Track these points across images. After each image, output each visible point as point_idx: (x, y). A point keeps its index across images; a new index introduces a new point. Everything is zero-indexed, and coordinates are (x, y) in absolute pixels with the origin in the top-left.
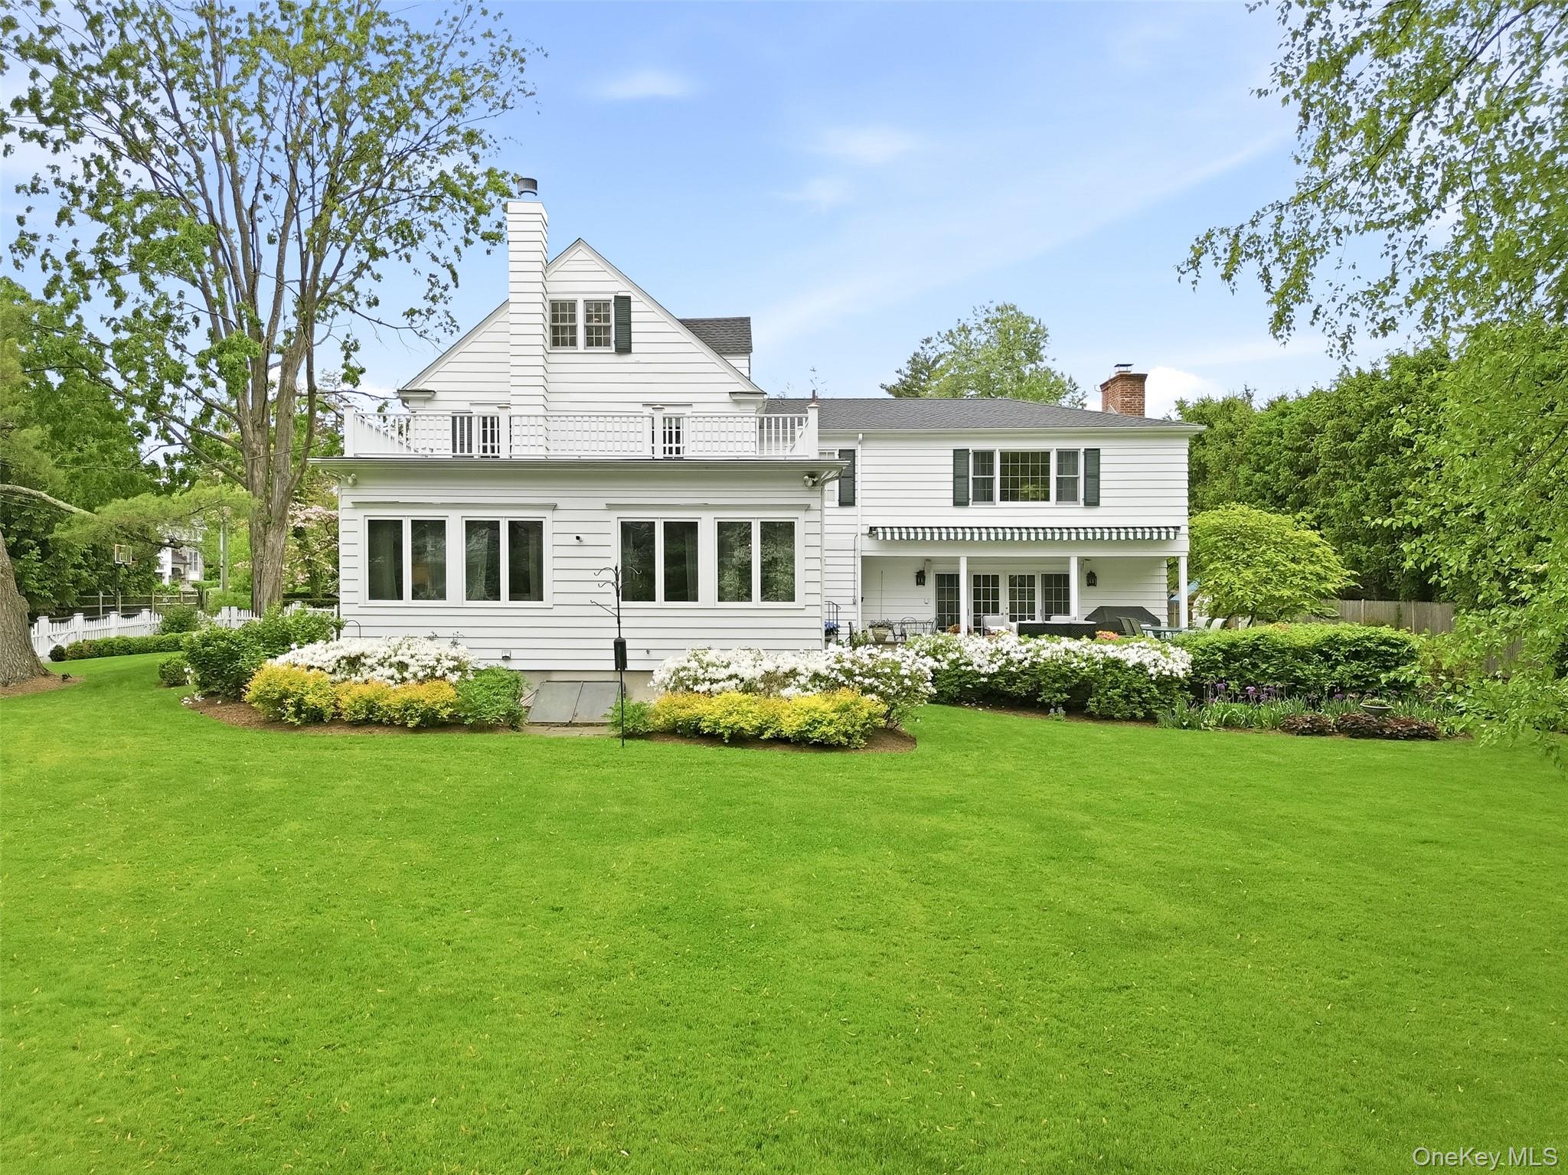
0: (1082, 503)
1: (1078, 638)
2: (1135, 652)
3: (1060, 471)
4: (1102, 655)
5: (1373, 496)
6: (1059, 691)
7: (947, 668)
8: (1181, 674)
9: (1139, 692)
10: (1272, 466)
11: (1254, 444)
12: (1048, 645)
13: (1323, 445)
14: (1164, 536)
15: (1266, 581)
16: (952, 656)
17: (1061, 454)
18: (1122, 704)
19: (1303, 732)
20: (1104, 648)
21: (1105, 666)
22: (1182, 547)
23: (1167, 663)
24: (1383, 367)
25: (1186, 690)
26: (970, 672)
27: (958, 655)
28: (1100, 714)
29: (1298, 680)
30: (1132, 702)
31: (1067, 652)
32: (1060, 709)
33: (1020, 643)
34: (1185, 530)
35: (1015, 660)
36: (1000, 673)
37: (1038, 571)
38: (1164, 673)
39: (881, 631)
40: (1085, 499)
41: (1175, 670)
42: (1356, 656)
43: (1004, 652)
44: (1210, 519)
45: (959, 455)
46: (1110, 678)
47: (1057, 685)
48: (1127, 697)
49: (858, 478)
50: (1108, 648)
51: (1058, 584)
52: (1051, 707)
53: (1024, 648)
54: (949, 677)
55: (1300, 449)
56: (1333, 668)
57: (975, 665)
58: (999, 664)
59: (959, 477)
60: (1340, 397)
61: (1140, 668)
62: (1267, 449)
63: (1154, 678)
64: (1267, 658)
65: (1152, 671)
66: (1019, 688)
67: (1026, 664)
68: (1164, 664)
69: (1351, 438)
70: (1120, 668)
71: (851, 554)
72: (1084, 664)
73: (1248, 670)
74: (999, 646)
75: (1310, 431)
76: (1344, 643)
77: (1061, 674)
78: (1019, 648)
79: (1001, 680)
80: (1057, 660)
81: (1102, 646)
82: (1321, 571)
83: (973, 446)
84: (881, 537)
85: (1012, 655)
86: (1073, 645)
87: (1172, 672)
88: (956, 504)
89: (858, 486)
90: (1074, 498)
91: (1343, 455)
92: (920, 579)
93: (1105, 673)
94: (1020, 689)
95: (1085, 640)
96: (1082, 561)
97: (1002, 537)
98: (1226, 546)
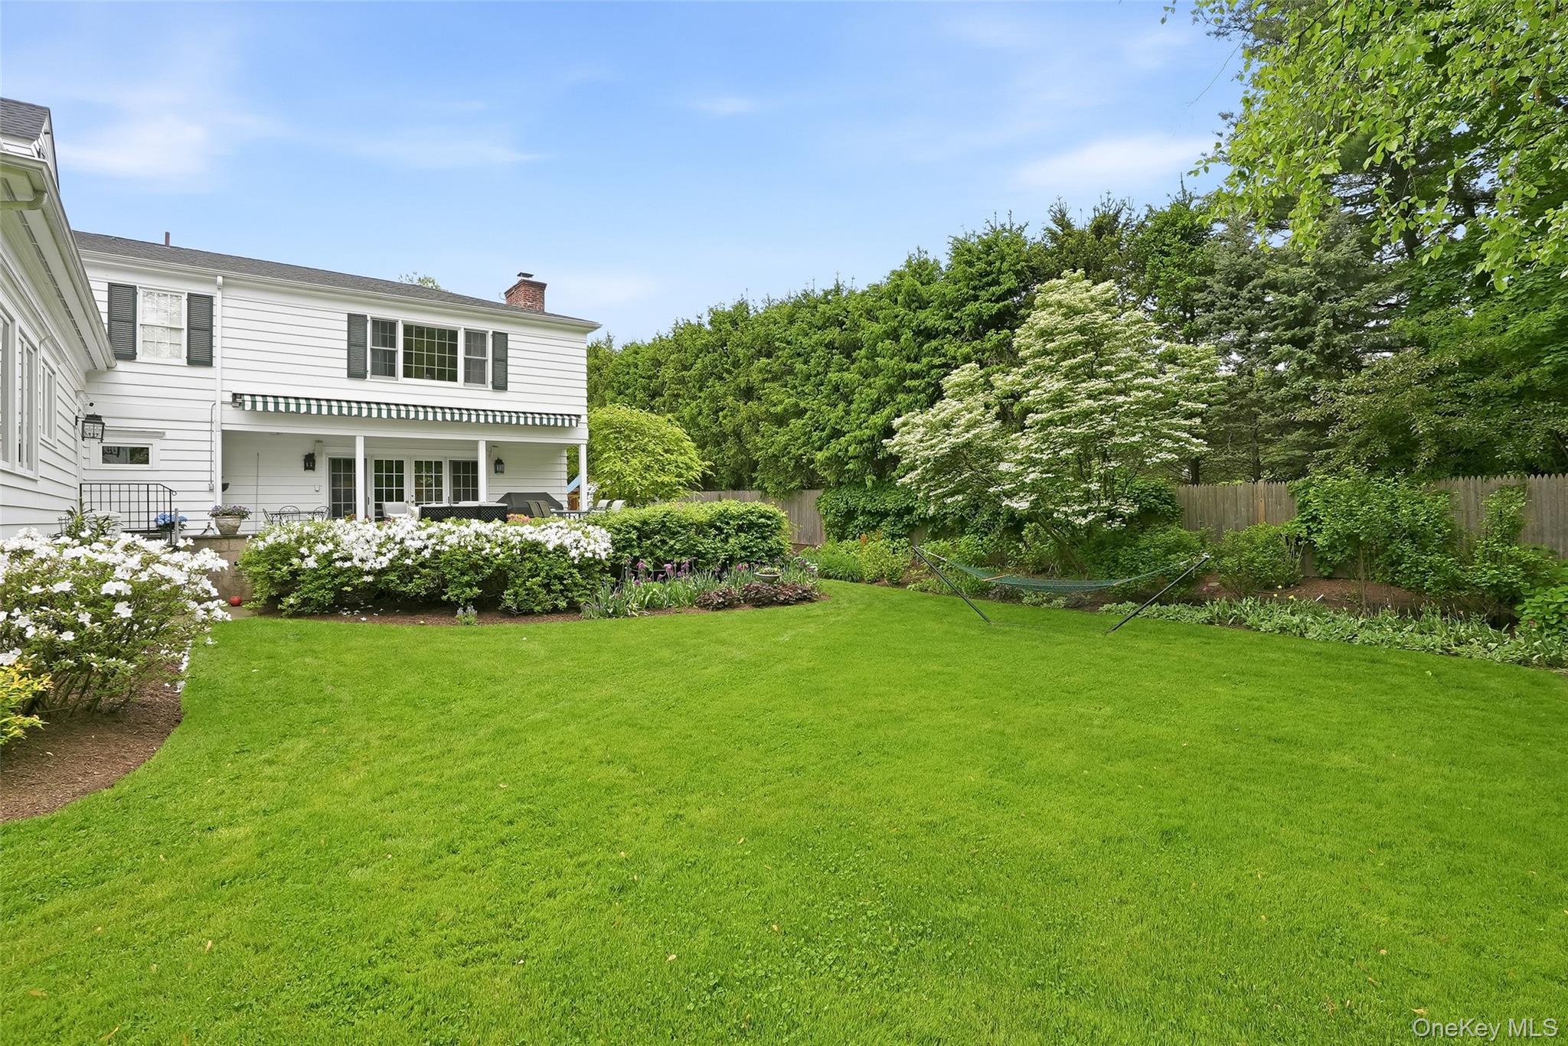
0: (490, 387)
1: (488, 520)
2: (551, 533)
3: (468, 351)
4: (519, 538)
5: (705, 412)
6: (469, 585)
7: (315, 565)
8: (604, 555)
9: (561, 579)
10: (630, 390)
11: (617, 374)
12: (454, 528)
13: (668, 373)
14: (567, 424)
15: (648, 468)
16: (321, 549)
17: (469, 334)
18: (542, 594)
19: (718, 608)
20: (521, 530)
21: (523, 551)
22: (581, 436)
23: (589, 544)
24: (706, 319)
25: (607, 572)
26: (349, 569)
27: (331, 546)
28: (519, 609)
29: (700, 555)
30: (553, 592)
31: (478, 536)
32: (470, 609)
33: (419, 528)
34: (584, 419)
35: (412, 550)
36: (393, 567)
37: (446, 457)
38: (586, 555)
39: (230, 521)
40: (493, 382)
41: (598, 551)
42: (740, 529)
43: (397, 539)
44: (603, 414)
45: (355, 322)
46: (528, 565)
47: (466, 578)
48: (547, 586)
49: (216, 331)
50: (522, 530)
51: (466, 471)
52: (460, 606)
53: (424, 534)
54: (320, 577)
55: (650, 378)
56: (725, 541)
57: (356, 562)
58: (390, 556)
59: (354, 345)
60: (677, 339)
61: (562, 550)
62: (627, 377)
63: (576, 562)
64: (674, 534)
65: (574, 553)
66: (415, 587)
67: (427, 553)
68: (585, 545)
69: (686, 368)
70: (539, 553)
71: (208, 426)
72: (498, 550)
73: (658, 547)
74: (391, 532)
75: (657, 363)
76: (733, 517)
77: (472, 563)
78: (417, 534)
79: (392, 577)
80: (466, 547)
81: (517, 528)
82: (688, 461)
83: (372, 312)
84: (248, 406)
85: (407, 543)
86: (485, 528)
87: (594, 553)
88: (351, 375)
89: (216, 342)
90: (483, 381)
91: (682, 381)
92: (310, 462)
93: (523, 559)
94: (418, 586)
95: (497, 523)
96: (491, 446)
97: (404, 416)
98: (616, 438)
